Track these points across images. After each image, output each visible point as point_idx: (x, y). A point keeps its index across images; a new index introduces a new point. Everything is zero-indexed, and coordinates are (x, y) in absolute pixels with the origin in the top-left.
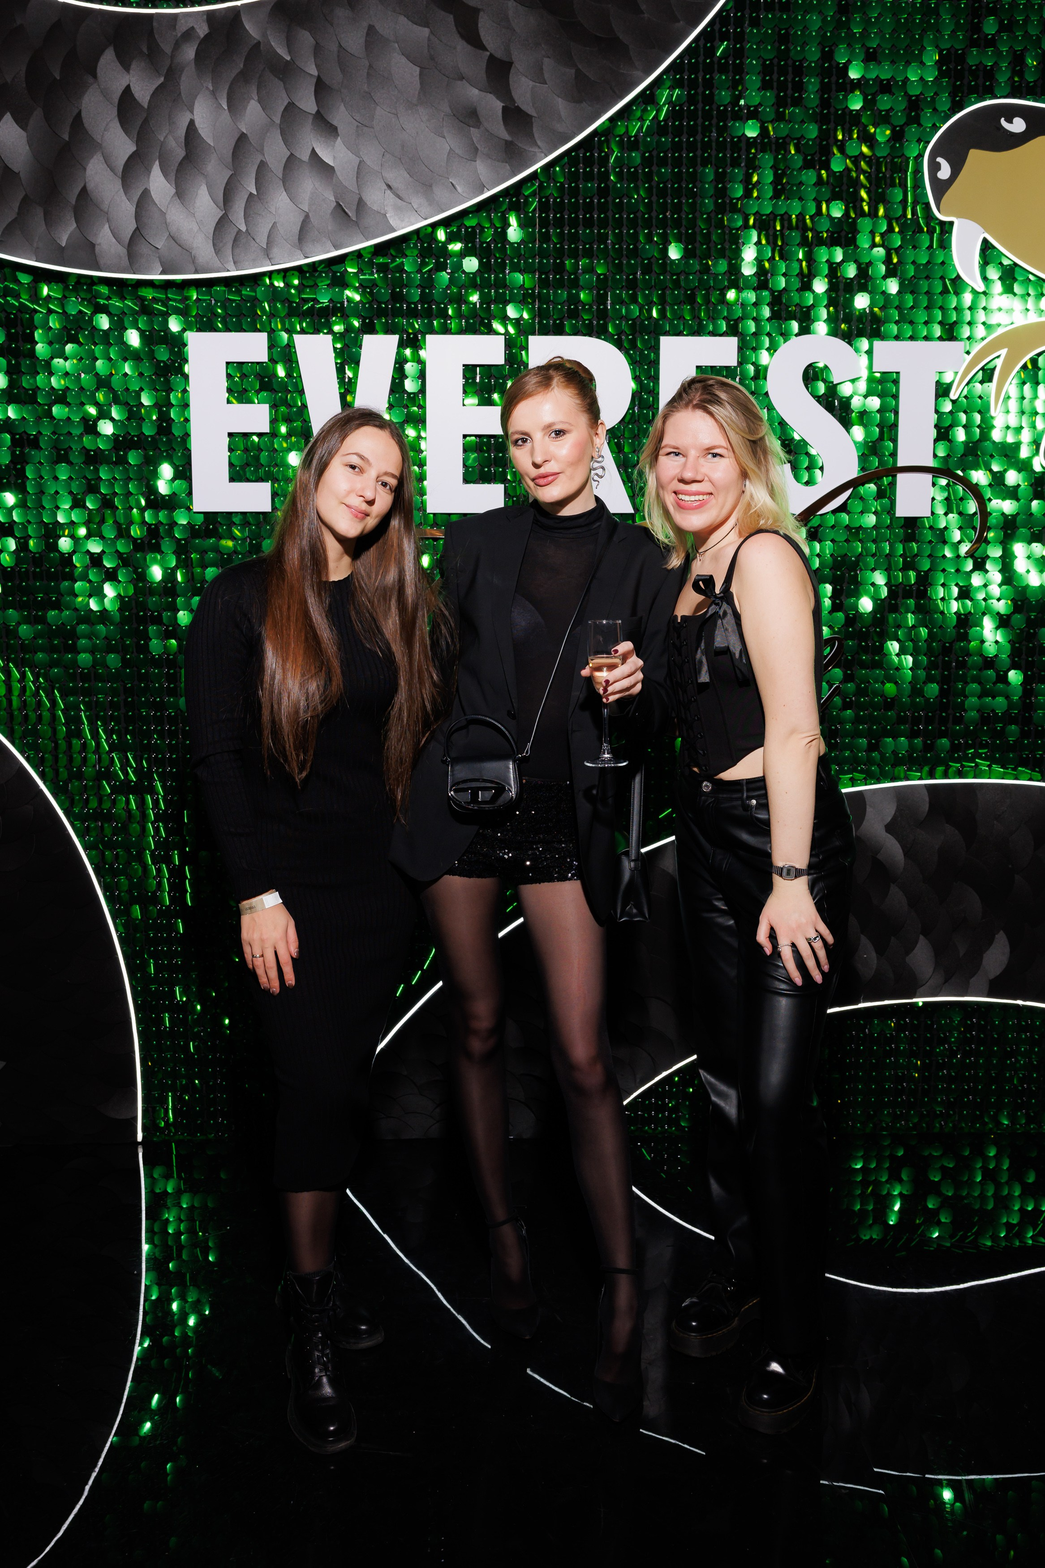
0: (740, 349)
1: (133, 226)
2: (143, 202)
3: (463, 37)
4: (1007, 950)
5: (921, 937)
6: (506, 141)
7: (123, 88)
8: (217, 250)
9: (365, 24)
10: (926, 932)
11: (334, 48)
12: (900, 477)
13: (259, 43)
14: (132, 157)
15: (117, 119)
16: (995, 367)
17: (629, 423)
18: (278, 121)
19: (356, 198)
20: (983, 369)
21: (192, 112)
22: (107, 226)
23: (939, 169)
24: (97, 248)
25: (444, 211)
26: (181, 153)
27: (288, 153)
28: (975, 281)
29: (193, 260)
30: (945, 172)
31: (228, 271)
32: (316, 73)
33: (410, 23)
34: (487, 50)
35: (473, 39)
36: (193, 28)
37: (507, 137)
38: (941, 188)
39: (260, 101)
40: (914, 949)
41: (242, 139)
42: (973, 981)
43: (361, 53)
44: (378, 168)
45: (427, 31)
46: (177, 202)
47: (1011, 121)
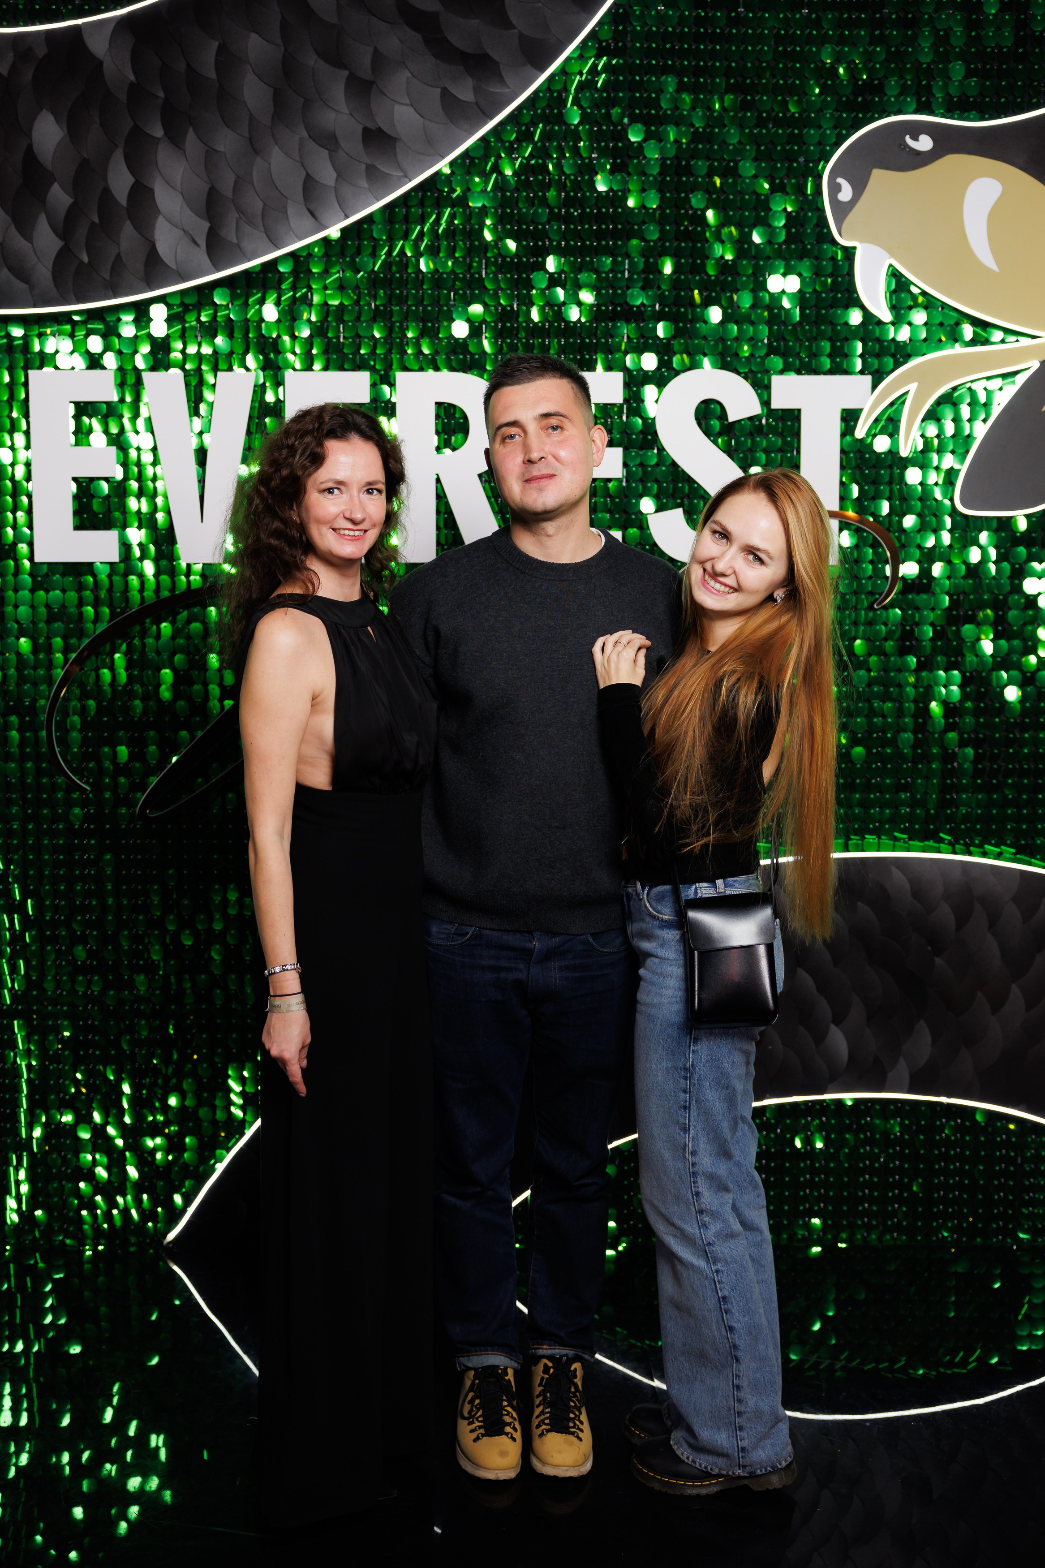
0: (627, 385)
3: (322, 55)
4: (929, 1039)
5: (833, 1026)
6: (367, 164)
8: (58, 283)
9: (215, 44)
10: (837, 1021)
11: (182, 67)
13: (101, 62)
16: (903, 403)
18: (121, 145)
19: (207, 225)
20: (892, 404)
21: (30, 136)
23: (840, 191)
25: (301, 238)
26: (19, 180)
27: (133, 180)
28: (881, 310)
29: (32, 293)
30: (846, 193)
31: (69, 304)
32: (162, 94)
33: (264, 42)
34: (346, 68)
35: (335, 59)
36: (31, 48)
37: (367, 158)
38: (842, 210)
39: (101, 125)
40: (823, 1039)
41: (85, 163)
42: (890, 1075)
43: (213, 75)
44: (229, 194)
45: (283, 48)
46: (13, 230)
47: (915, 138)
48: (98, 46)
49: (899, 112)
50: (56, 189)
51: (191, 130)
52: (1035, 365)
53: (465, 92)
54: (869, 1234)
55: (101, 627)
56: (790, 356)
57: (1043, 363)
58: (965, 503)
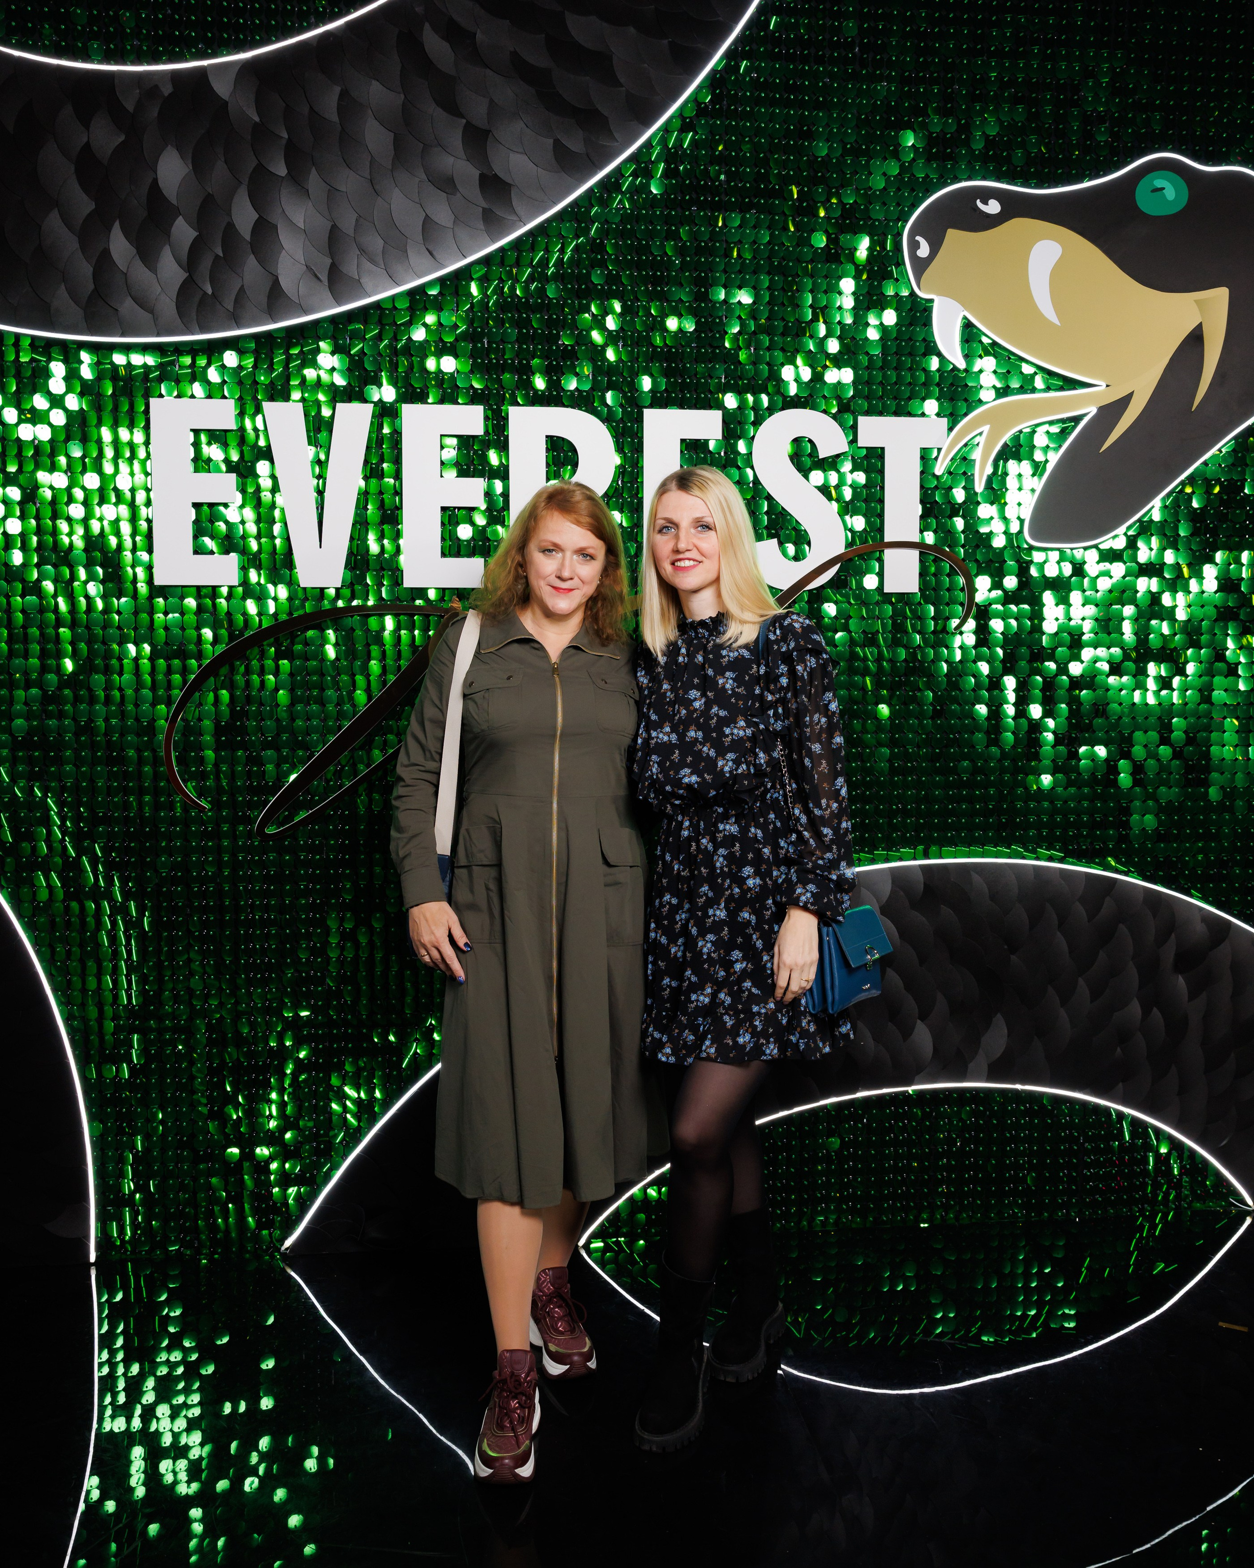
0: (724, 423)
1: (91, 287)
2: (103, 263)
3: (438, 103)
4: (1004, 1031)
5: (919, 1022)
6: (484, 209)
7: (83, 144)
8: (181, 313)
9: (337, 89)
10: (923, 1017)
11: (306, 110)
12: (887, 552)
13: (226, 103)
14: (89, 216)
15: (75, 177)
17: (612, 497)
18: (245, 182)
19: (328, 261)
21: (155, 171)
22: (63, 287)
23: (919, 248)
24: (52, 307)
25: (420, 277)
26: (143, 213)
27: (257, 216)
28: (955, 358)
29: (156, 323)
30: (924, 251)
31: (193, 334)
32: (285, 135)
33: (384, 89)
34: (463, 117)
35: (451, 107)
36: (156, 87)
37: (484, 204)
38: (920, 266)
39: (226, 162)
40: (911, 1034)
41: (209, 198)
42: (971, 1066)
43: (334, 117)
44: (351, 232)
45: (402, 96)
46: (138, 263)
47: (986, 203)
48: (222, 88)
49: (970, 178)
50: (180, 222)
51: (314, 171)
52: (1093, 410)
53: (575, 144)
54: (947, 1214)
55: (220, 648)
56: (874, 399)
57: (1101, 409)
58: (1034, 536)
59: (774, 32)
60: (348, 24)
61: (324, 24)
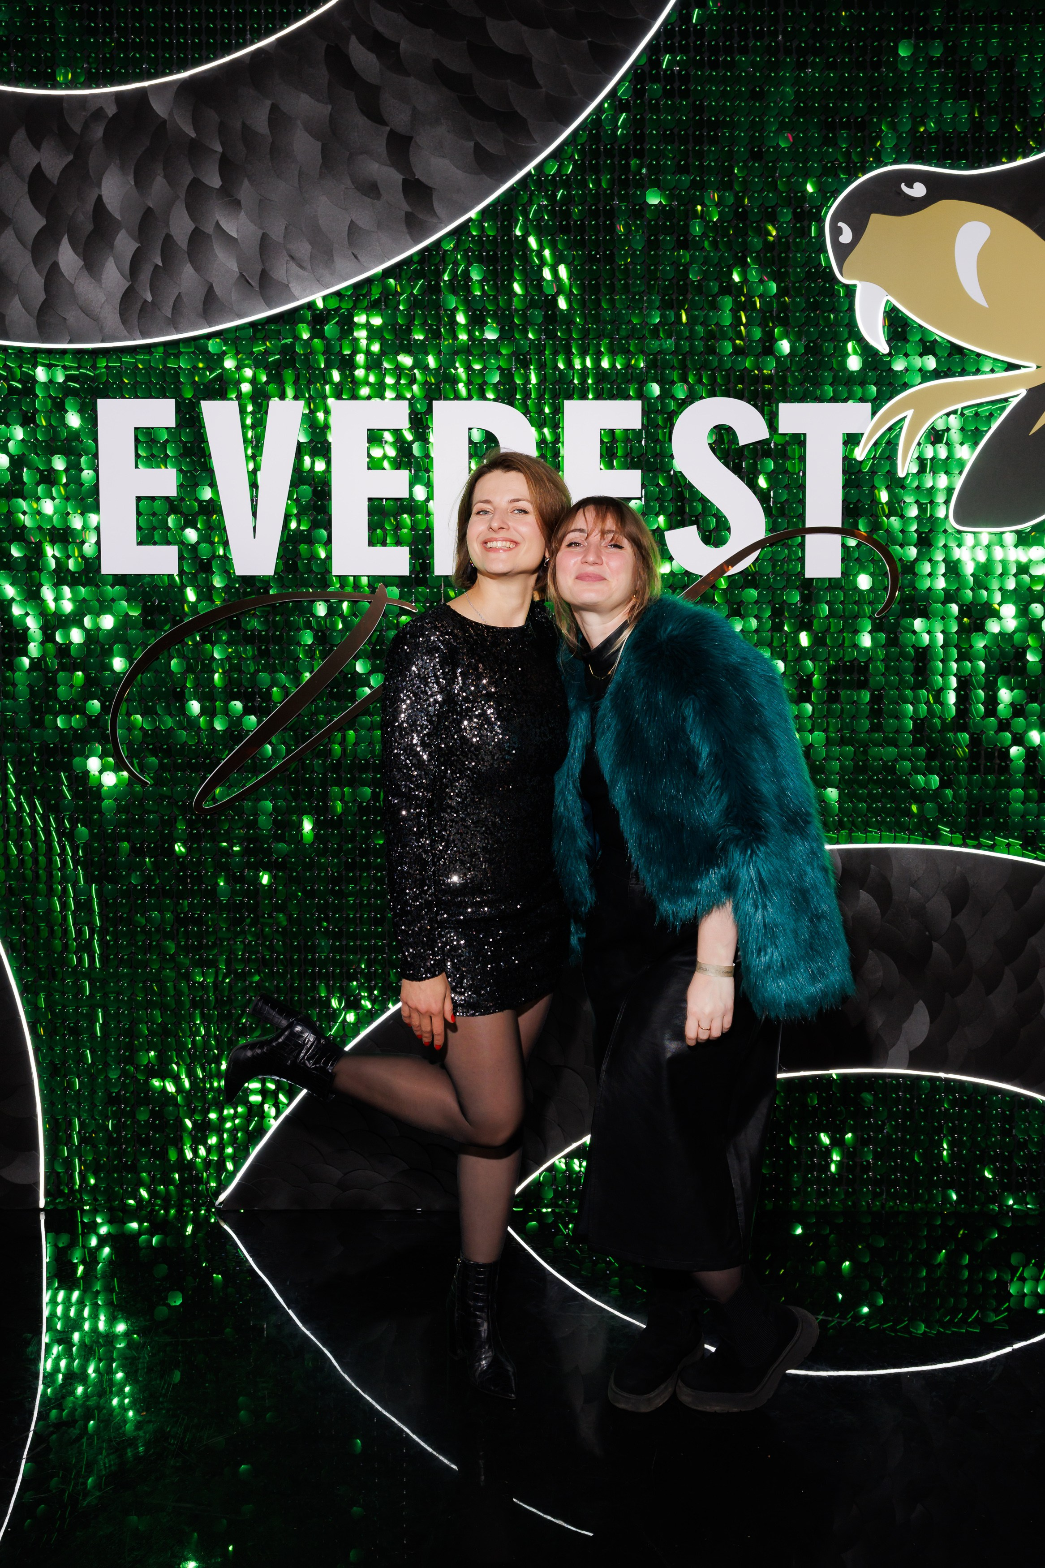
0: (645, 413)
1: (42, 297)
2: (53, 275)
3: (364, 112)
4: (928, 1019)
6: (407, 214)
7: (35, 165)
8: (124, 321)
9: (268, 103)
11: (238, 125)
12: (809, 538)
13: (165, 122)
14: (41, 232)
15: (28, 196)
18: (182, 195)
19: (259, 268)
21: (100, 188)
22: (17, 298)
23: (841, 234)
24: (7, 318)
25: (346, 280)
26: (89, 227)
27: (193, 226)
28: (879, 342)
29: (101, 329)
30: (846, 237)
31: (134, 340)
32: (220, 149)
33: (313, 101)
34: (387, 125)
35: (376, 116)
36: (101, 109)
37: (407, 208)
38: (843, 252)
39: (165, 177)
41: (149, 211)
42: (892, 1052)
43: (265, 131)
44: (281, 240)
45: (330, 107)
46: (85, 274)
47: (910, 186)
48: (161, 107)
50: (122, 234)
51: (246, 183)
52: (1023, 392)
53: (496, 147)
55: (162, 633)
56: (795, 387)
57: (1031, 391)
58: (958, 520)
59: (696, 25)
60: (279, 40)
61: (259, 40)
